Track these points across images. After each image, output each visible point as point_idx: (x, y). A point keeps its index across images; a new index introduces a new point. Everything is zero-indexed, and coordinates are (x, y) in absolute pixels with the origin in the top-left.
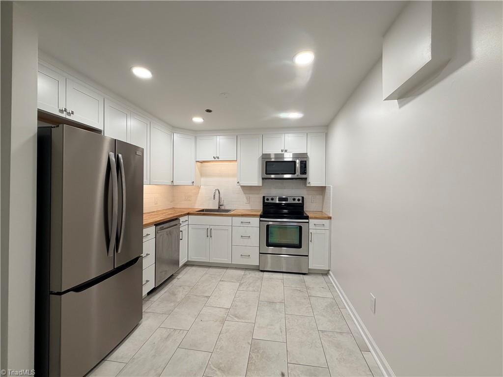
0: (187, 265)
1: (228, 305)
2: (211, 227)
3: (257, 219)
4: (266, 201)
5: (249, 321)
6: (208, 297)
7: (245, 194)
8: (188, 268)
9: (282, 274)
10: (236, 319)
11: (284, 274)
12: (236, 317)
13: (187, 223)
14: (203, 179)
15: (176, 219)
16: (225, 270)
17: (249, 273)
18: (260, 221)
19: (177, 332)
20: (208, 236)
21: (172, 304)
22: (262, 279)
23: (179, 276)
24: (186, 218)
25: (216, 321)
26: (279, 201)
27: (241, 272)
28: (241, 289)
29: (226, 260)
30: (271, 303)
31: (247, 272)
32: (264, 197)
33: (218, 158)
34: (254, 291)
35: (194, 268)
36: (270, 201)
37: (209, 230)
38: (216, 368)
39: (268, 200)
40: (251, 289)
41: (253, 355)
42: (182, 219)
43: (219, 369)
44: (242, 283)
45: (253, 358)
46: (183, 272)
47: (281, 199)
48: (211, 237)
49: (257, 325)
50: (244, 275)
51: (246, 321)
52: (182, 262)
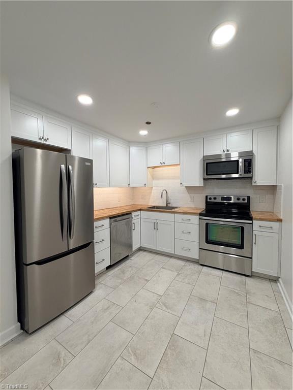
0: (141, 249)
1: (161, 293)
2: (158, 221)
3: (197, 217)
4: (208, 200)
5: (176, 314)
6: (148, 281)
7: (189, 193)
8: (141, 252)
9: (222, 271)
10: (164, 308)
11: (224, 272)
12: (165, 306)
13: (139, 216)
14: (155, 182)
15: (129, 213)
16: (168, 259)
17: (189, 265)
18: (200, 219)
19: (114, 307)
20: (155, 229)
21: (120, 281)
22: (200, 272)
23: (132, 258)
24: (139, 213)
25: (147, 305)
26: (222, 200)
27: (181, 263)
28: (177, 279)
29: (169, 250)
30: (202, 300)
31: (188, 264)
32: (207, 197)
33: (164, 163)
34: (189, 284)
35: (145, 253)
36: (213, 200)
37: (156, 224)
38: (132, 352)
39: (210, 199)
40: (186, 280)
41: (169, 352)
42: (134, 214)
43: (135, 354)
44: (180, 274)
45: (167, 354)
46: (136, 255)
47: (223, 199)
48: (157, 229)
49: (181, 319)
50: (184, 265)
51: (173, 313)
52: (135, 248)
